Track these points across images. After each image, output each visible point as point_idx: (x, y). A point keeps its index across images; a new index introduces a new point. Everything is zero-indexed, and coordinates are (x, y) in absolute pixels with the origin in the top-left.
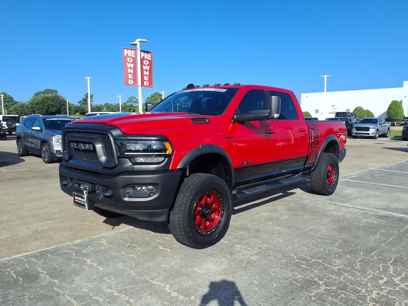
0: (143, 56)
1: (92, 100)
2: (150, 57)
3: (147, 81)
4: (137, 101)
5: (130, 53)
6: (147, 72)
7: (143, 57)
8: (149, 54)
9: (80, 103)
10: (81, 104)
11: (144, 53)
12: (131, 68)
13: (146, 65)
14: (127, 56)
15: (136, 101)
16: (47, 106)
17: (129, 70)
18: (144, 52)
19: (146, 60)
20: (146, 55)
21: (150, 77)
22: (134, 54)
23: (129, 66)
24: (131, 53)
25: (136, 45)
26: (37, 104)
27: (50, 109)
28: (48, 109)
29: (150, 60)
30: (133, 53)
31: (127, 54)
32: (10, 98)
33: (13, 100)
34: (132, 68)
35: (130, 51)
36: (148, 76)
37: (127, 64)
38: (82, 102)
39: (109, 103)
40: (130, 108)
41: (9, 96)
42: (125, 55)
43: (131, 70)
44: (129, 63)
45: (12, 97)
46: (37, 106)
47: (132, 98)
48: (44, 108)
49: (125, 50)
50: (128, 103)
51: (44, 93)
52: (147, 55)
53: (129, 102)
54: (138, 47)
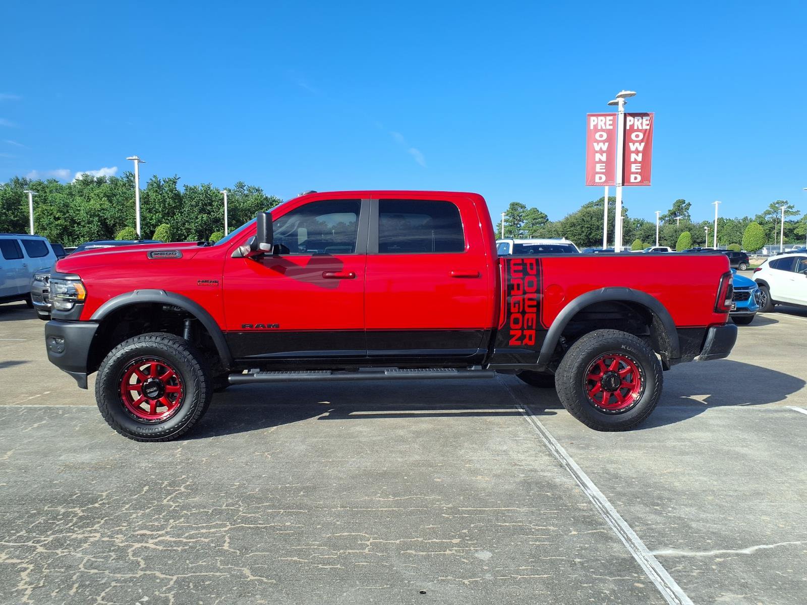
0: (632, 123)
1: (688, 213)
2: (648, 125)
3: (637, 173)
4: (790, 210)
5: (602, 124)
6: (637, 155)
7: (632, 126)
8: (645, 118)
9: (664, 219)
10: (665, 223)
11: (634, 118)
12: (601, 152)
13: (637, 141)
14: (596, 129)
15: (788, 211)
16: (588, 228)
17: (598, 157)
18: (634, 115)
19: (638, 130)
20: (638, 120)
21: (646, 164)
22: (611, 122)
23: (597, 148)
24: (604, 121)
25: (617, 104)
26: (573, 225)
27: (593, 234)
28: (590, 234)
29: (646, 129)
30: (610, 120)
31: (596, 126)
32: (542, 217)
33: (548, 220)
34: (604, 152)
35: (602, 118)
36: (640, 163)
37: (595, 144)
38: (667, 219)
39: (724, 218)
40: (771, 225)
41: (541, 213)
42: (592, 128)
43: (602, 155)
44: (598, 142)
45: (546, 216)
46: (572, 229)
47: (777, 203)
48: (583, 232)
49: (592, 118)
50: (768, 216)
51: (598, 205)
52: (641, 120)
53: (770, 214)
54: (621, 108)
